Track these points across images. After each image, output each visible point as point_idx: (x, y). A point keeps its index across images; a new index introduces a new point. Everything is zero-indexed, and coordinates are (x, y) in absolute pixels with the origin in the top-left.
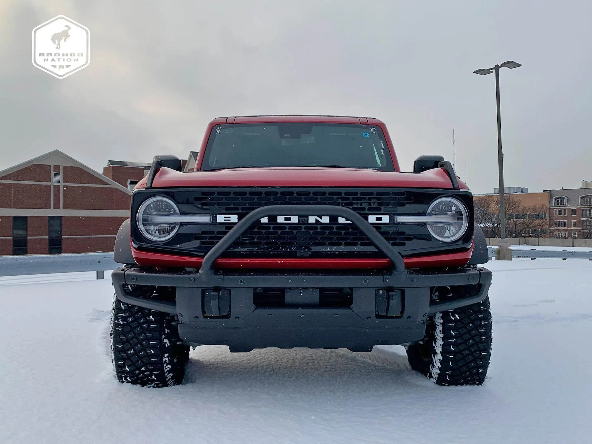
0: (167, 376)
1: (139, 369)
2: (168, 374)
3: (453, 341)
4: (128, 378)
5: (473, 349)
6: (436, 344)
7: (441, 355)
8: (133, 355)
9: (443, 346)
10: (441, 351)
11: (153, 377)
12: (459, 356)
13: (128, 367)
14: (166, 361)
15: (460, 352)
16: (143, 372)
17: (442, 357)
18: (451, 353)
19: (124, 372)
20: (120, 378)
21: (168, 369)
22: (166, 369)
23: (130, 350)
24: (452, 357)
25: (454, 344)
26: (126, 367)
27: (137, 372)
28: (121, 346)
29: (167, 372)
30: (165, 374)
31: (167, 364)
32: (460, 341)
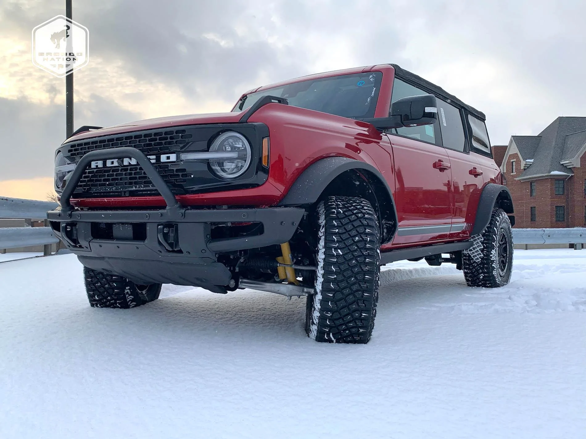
0: (130, 304)
1: (106, 298)
2: (131, 303)
3: (333, 277)
4: (98, 305)
5: (355, 288)
6: (317, 282)
7: (320, 294)
8: (100, 287)
9: (323, 283)
10: (321, 289)
11: (118, 304)
12: (339, 296)
13: (97, 297)
14: (127, 292)
15: (341, 290)
16: (109, 301)
17: (321, 296)
18: (330, 290)
19: (95, 300)
20: (92, 305)
21: (131, 299)
22: (128, 299)
23: (97, 283)
24: (332, 295)
25: (334, 281)
26: (96, 296)
27: (104, 300)
28: (90, 280)
29: (129, 301)
30: (128, 303)
31: (129, 295)
32: (341, 278)
